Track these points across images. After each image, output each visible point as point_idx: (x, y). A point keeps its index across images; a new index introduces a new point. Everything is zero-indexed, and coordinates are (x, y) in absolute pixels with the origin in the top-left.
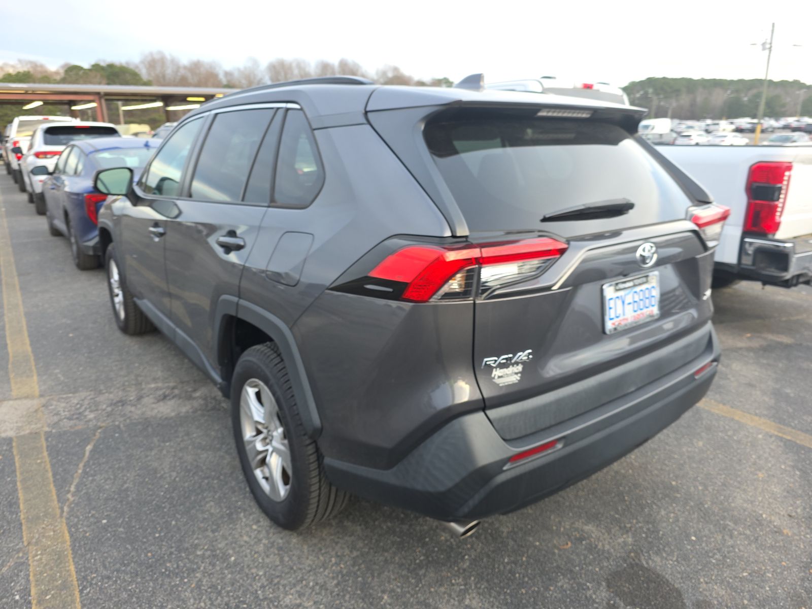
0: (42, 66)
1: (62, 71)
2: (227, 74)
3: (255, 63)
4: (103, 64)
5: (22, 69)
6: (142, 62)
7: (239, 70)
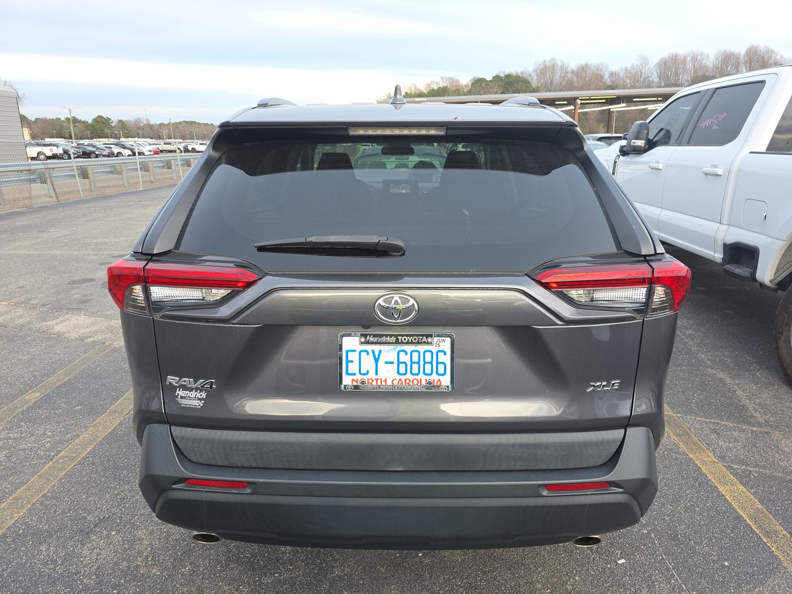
0: (457, 81)
1: (470, 84)
2: (612, 74)
3: (645, 60)
4: (502, 75)
5: (442, 84)
6: (535, 70)
7: (626, 69)
